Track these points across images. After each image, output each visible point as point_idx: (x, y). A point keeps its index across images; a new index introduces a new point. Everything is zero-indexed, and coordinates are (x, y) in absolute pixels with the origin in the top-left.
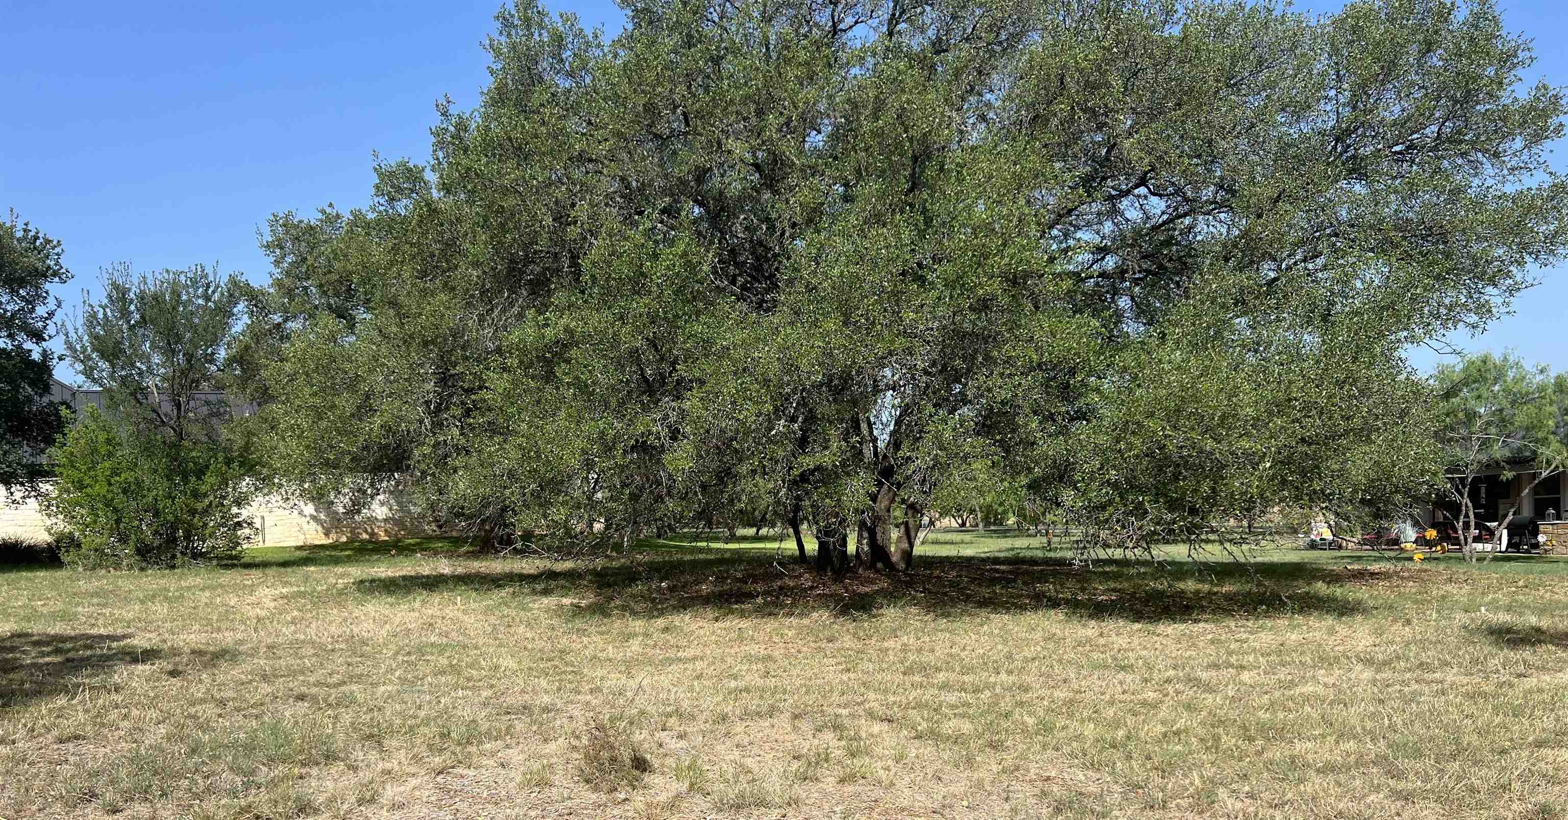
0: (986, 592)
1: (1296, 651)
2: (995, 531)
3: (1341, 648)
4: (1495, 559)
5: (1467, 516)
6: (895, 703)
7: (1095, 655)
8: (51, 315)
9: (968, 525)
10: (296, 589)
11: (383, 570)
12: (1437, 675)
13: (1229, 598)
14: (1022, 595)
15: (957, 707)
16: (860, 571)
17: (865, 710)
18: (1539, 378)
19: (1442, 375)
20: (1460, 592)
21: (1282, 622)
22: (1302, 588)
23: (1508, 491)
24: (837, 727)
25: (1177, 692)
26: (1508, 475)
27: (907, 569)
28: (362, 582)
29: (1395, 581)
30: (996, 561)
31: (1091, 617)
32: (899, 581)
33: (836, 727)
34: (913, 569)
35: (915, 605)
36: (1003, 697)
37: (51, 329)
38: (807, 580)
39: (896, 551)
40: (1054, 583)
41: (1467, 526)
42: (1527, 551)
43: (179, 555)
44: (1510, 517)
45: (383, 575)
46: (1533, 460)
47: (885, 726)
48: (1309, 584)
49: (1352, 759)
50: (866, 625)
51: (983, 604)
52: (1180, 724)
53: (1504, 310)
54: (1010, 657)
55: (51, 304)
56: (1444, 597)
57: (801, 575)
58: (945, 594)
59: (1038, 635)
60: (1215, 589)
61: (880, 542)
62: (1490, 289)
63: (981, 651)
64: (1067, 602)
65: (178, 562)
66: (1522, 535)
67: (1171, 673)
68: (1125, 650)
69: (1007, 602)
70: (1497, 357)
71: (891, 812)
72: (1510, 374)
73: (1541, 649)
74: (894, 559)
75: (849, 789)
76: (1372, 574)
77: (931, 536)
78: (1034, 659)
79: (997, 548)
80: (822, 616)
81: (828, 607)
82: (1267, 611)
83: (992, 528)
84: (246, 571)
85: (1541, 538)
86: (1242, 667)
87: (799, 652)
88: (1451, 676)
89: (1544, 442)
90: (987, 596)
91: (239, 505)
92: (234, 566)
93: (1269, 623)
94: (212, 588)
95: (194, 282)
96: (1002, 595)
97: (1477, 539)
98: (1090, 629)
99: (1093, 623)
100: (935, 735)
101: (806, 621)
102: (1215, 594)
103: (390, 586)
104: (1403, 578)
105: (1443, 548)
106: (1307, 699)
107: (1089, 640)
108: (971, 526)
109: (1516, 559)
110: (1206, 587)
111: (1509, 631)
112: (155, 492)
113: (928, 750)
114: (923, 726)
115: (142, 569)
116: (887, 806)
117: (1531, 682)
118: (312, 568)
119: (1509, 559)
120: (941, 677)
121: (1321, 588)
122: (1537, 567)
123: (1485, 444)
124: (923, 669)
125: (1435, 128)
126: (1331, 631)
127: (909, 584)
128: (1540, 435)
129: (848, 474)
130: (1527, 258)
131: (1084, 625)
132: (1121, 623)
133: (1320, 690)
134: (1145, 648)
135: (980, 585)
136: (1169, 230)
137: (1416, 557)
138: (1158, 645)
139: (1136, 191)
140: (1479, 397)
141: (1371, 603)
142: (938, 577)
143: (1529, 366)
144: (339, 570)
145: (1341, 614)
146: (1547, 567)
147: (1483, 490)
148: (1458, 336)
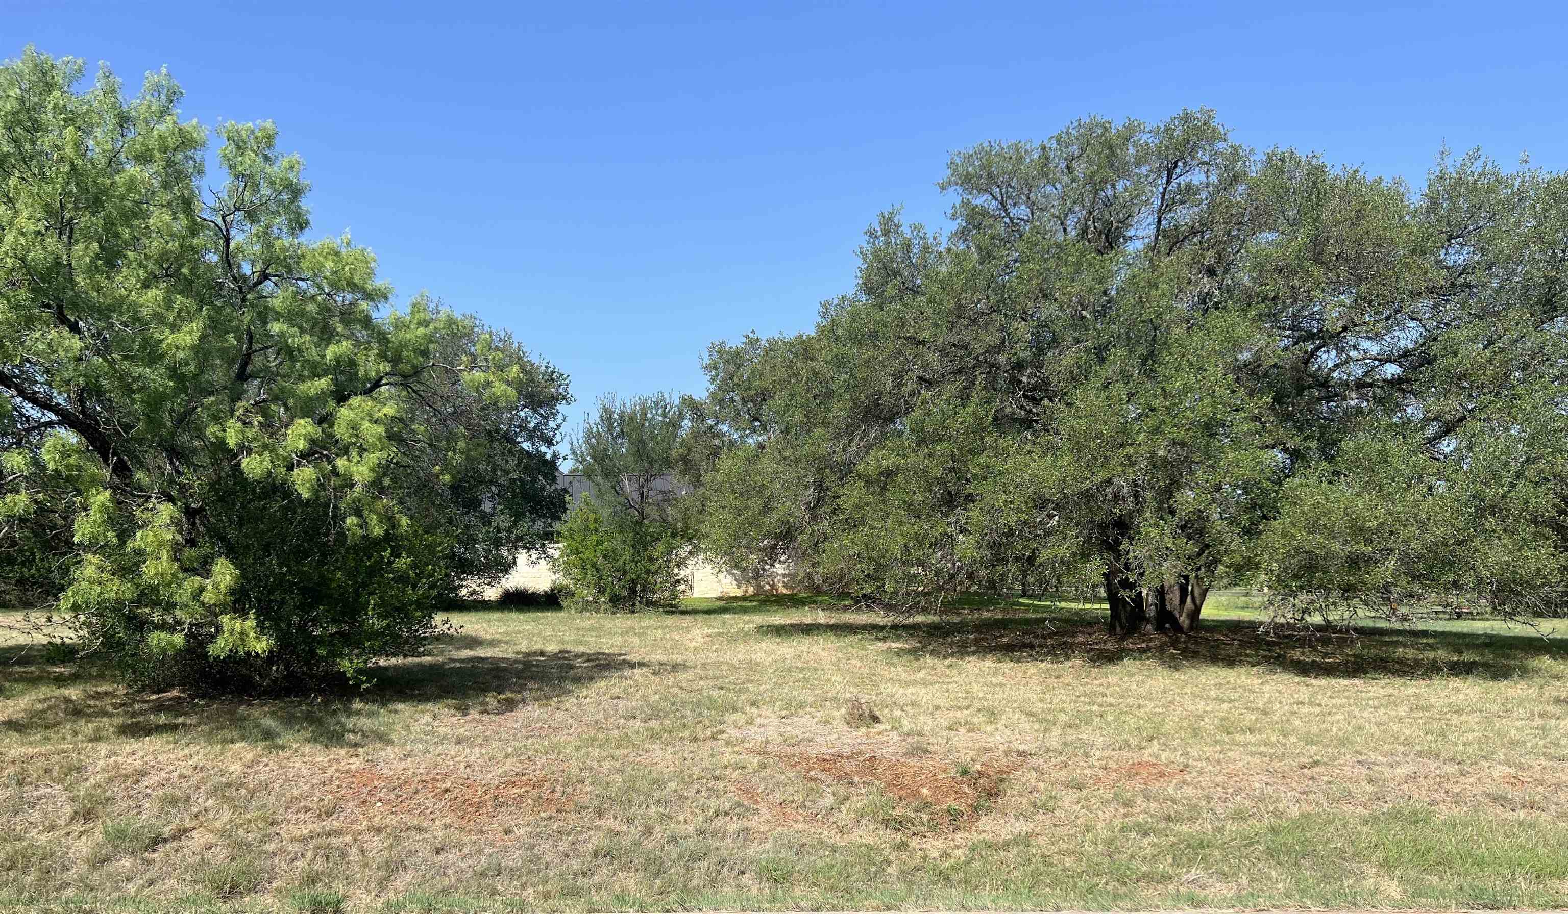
8: (559, 427)
10: (716, 630)
11: (778, 618)
28: (762, 627)
34: (1197, 632)
37: (558, 437)
43: (637, 603)
45: (777, 623)
55: (560, 418)
61: (1168, 607)
65: (637, 608)
84: (683, 617)
91: (679, 566)
92: (673, 613)
94: (662, 628)
95: (657, 404)
103: (780, 631)
112: (624, 557)
115: (613, 613)
118: (728, 616)
144: (746, 618)
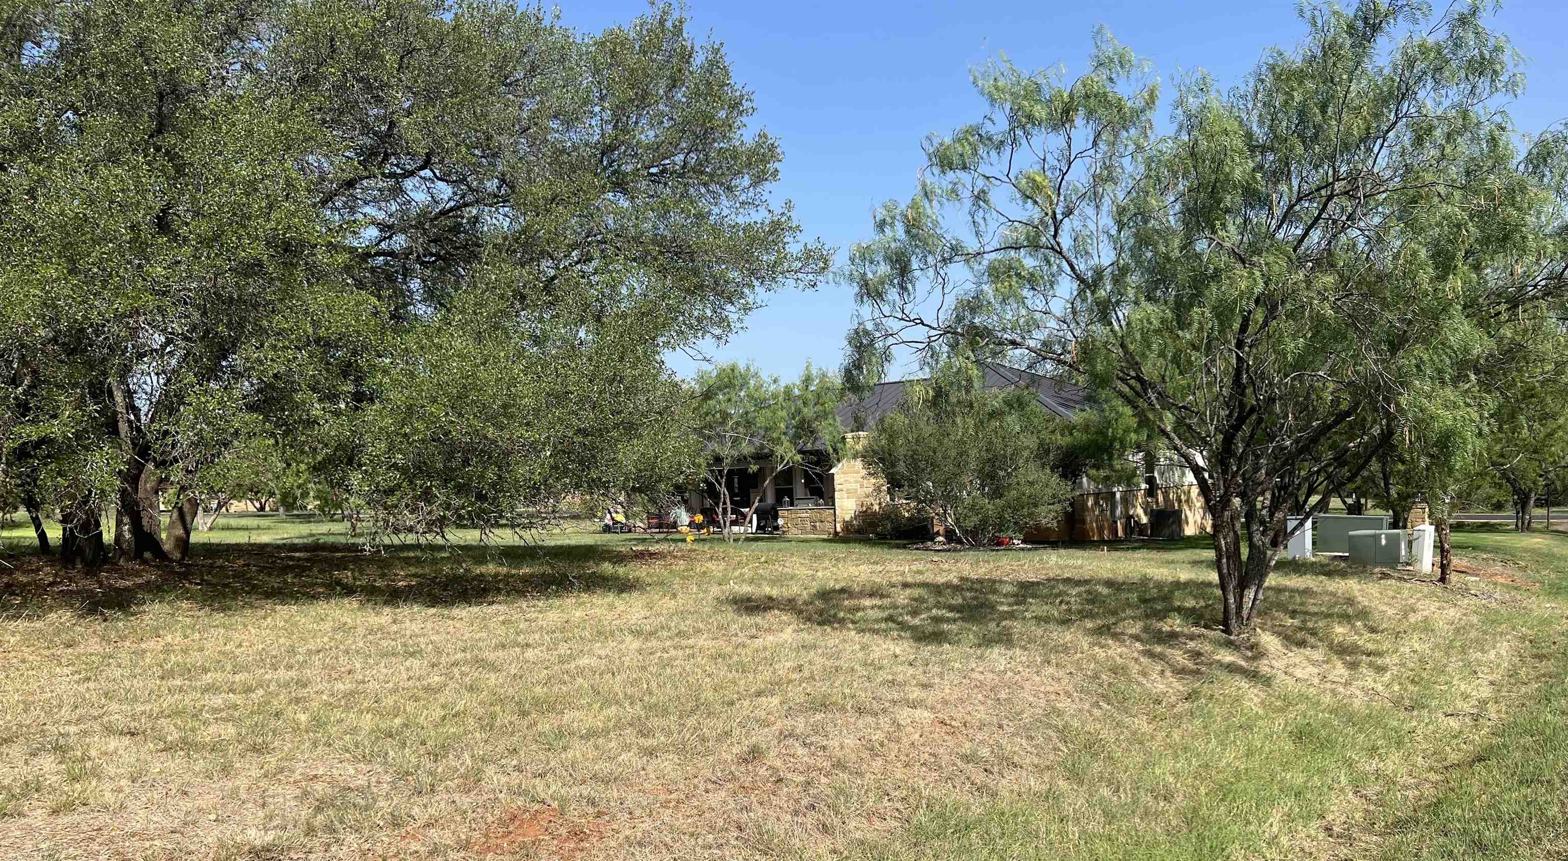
0: (275, 582)
1: (578, 627)
2: (298, 516)
3: (617, 622)
4: (748, 539)
5: (725, 503)
6: (144, 713)
7: (384, 643)
9: (267, 509)
12: (691, 642)
13: (525, 580)
14: (316, 584)
15: (222, 710)
16: (121, 562)
17: (102, 725)
18: (773, 387)
19: (701, 379)
20: (716, 568)
21: (570, 601)
22: (592, 568)
23: (755, 481)
24: (60, 750)
25: (463, 674)
26: (754, 468)
27: (183, 558)
29: (669, 560)
30: (293, 548)
31: (386, 603)
32: (173, 572)
33: (57, 748)
34: (191, 558)
35: (187, 599)
36: (277, 695)
38: (46, 574)
39: (168, 538)
40: (353, 570)
41: (725, 511)
42: (771, 533)
44: (756, 504)
46: (771, 456)
47: (126, 740)
48: (597, 565)
49: (611, 724)
50: (121, 624)
51: (268, 595)
52: (460, 706)
53: (739, 325)
54: (292, 651)
56: (705, 573)
57: (39, 569)
58: (227, 585)
59: (328, 625)
60: (513, 572)
61: (146, 528)
62: (729, 307)
63: (261, 647)
64: (363, 589)
66: (766, 519)
67: (460, 656)
68: (417, 636)
69: (298, 592)
70: (742, 367)
71: (117, 840)
72: (752, 382)
73: (769, 615)
74: (166, 547)
75: (65, 820)
76: (652, 555)
77: (221, 521)
78: (319, 651)
79: (297, 534)
80: (62, 617)
81: (72, 607)
82: (557, 591)
83: (295, 512)
85: (780, 522)
86: (528, 645)
87: (24, 661)
88: (702, 641)
89: (778, 441)
90: (276, 585)
93: (557, 602)
96: (294, 584)
97: (734, 523)
98: (384, 617)
99: (387, 610)
100: (187, 745)
101: (39, 624)
102: (513, 576)
104: (675, 557)
105: (708, 531)
106: (581, 671)
107: (381, 628)
108: (271, 510)
109: (762, 539)
110: (504, 570)
111: (749, 600)
113: (175, 763)
114: (174, 736)
116: (113, 833)
117: (758, 642)
119: (756, 539)
120: (208, 678)
121: (607, 568)
122: (776, 545)
123: (735, 441)
124: (187, 671)
125: (682, 157)
126: (611, 607)
127: (185, 576)
128: (775, 435)
129: (87, 448)
130: (755, 283)
131: (377, 614)
132: (416, 608)
133: (594, 662)
134: (438, 633)
135: (270, 575)
136: (457, 217)
137: (688, 539)
138: (451, 629)
139: (422, 173)
140: (730, 400)
141: (649, 580)
142: (221, 567)
143: (765, 376)
145: (621, 591)
146: (783, 545)
147: (736, 480)
148: (706, 344)
